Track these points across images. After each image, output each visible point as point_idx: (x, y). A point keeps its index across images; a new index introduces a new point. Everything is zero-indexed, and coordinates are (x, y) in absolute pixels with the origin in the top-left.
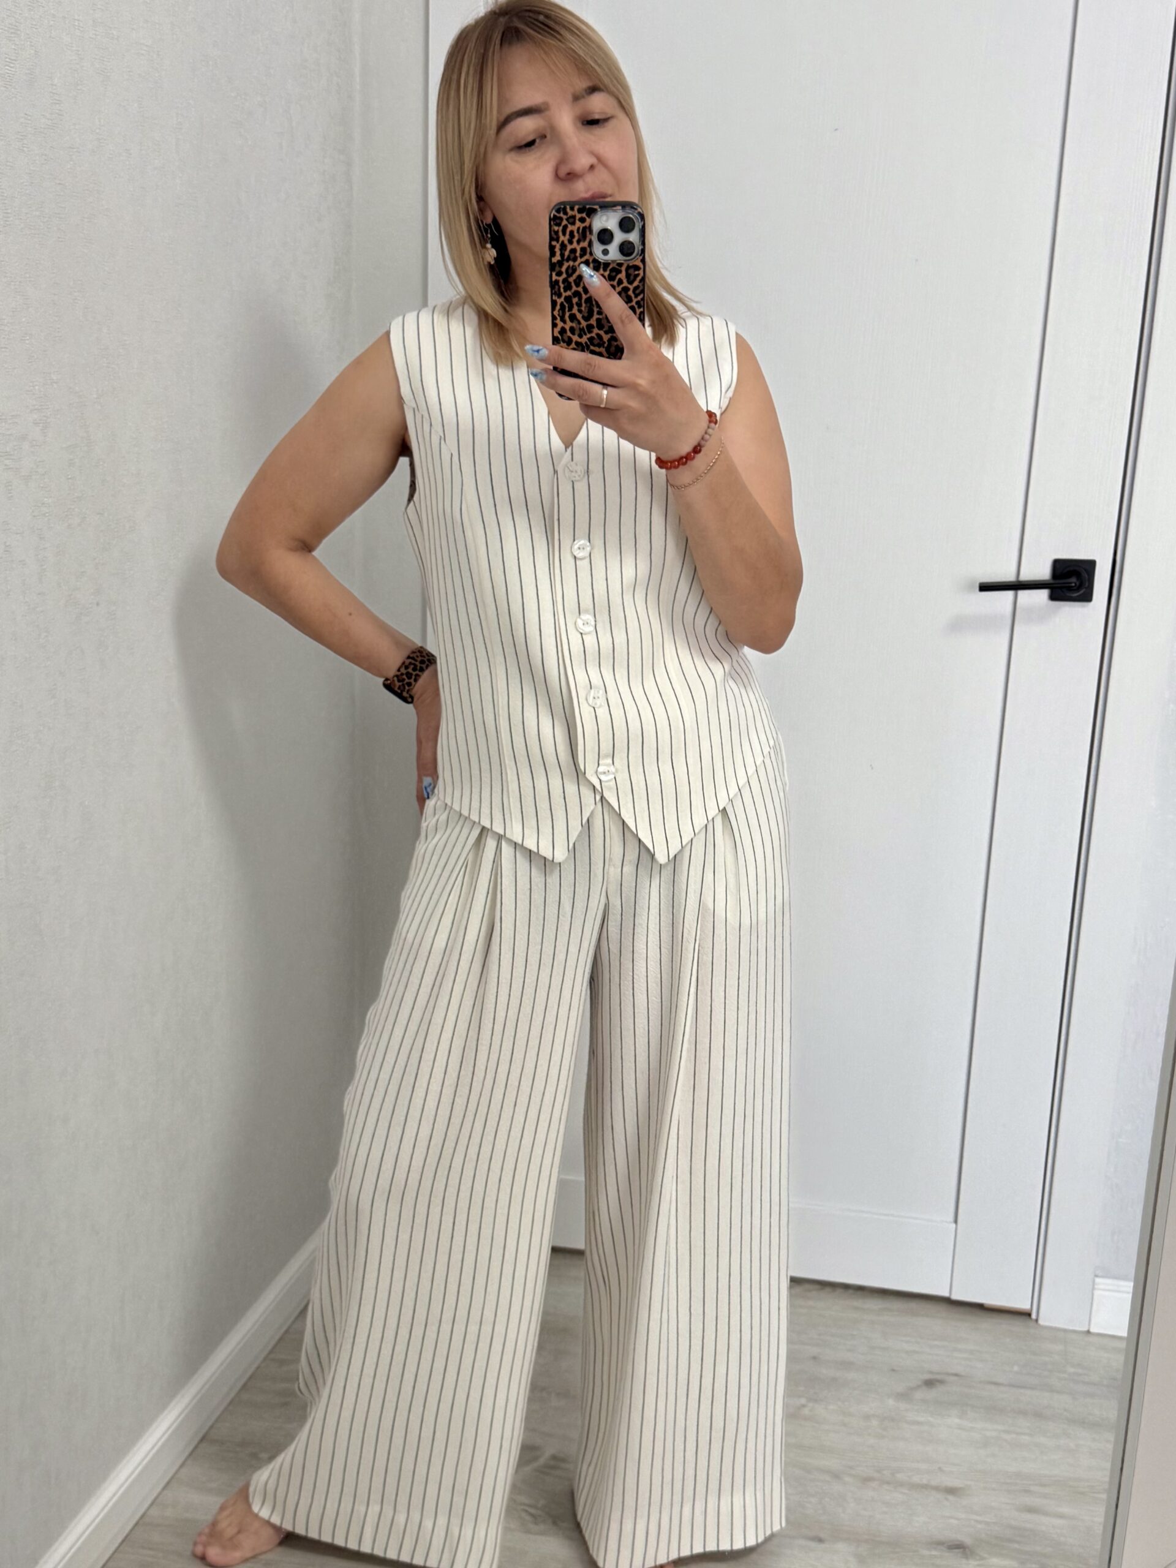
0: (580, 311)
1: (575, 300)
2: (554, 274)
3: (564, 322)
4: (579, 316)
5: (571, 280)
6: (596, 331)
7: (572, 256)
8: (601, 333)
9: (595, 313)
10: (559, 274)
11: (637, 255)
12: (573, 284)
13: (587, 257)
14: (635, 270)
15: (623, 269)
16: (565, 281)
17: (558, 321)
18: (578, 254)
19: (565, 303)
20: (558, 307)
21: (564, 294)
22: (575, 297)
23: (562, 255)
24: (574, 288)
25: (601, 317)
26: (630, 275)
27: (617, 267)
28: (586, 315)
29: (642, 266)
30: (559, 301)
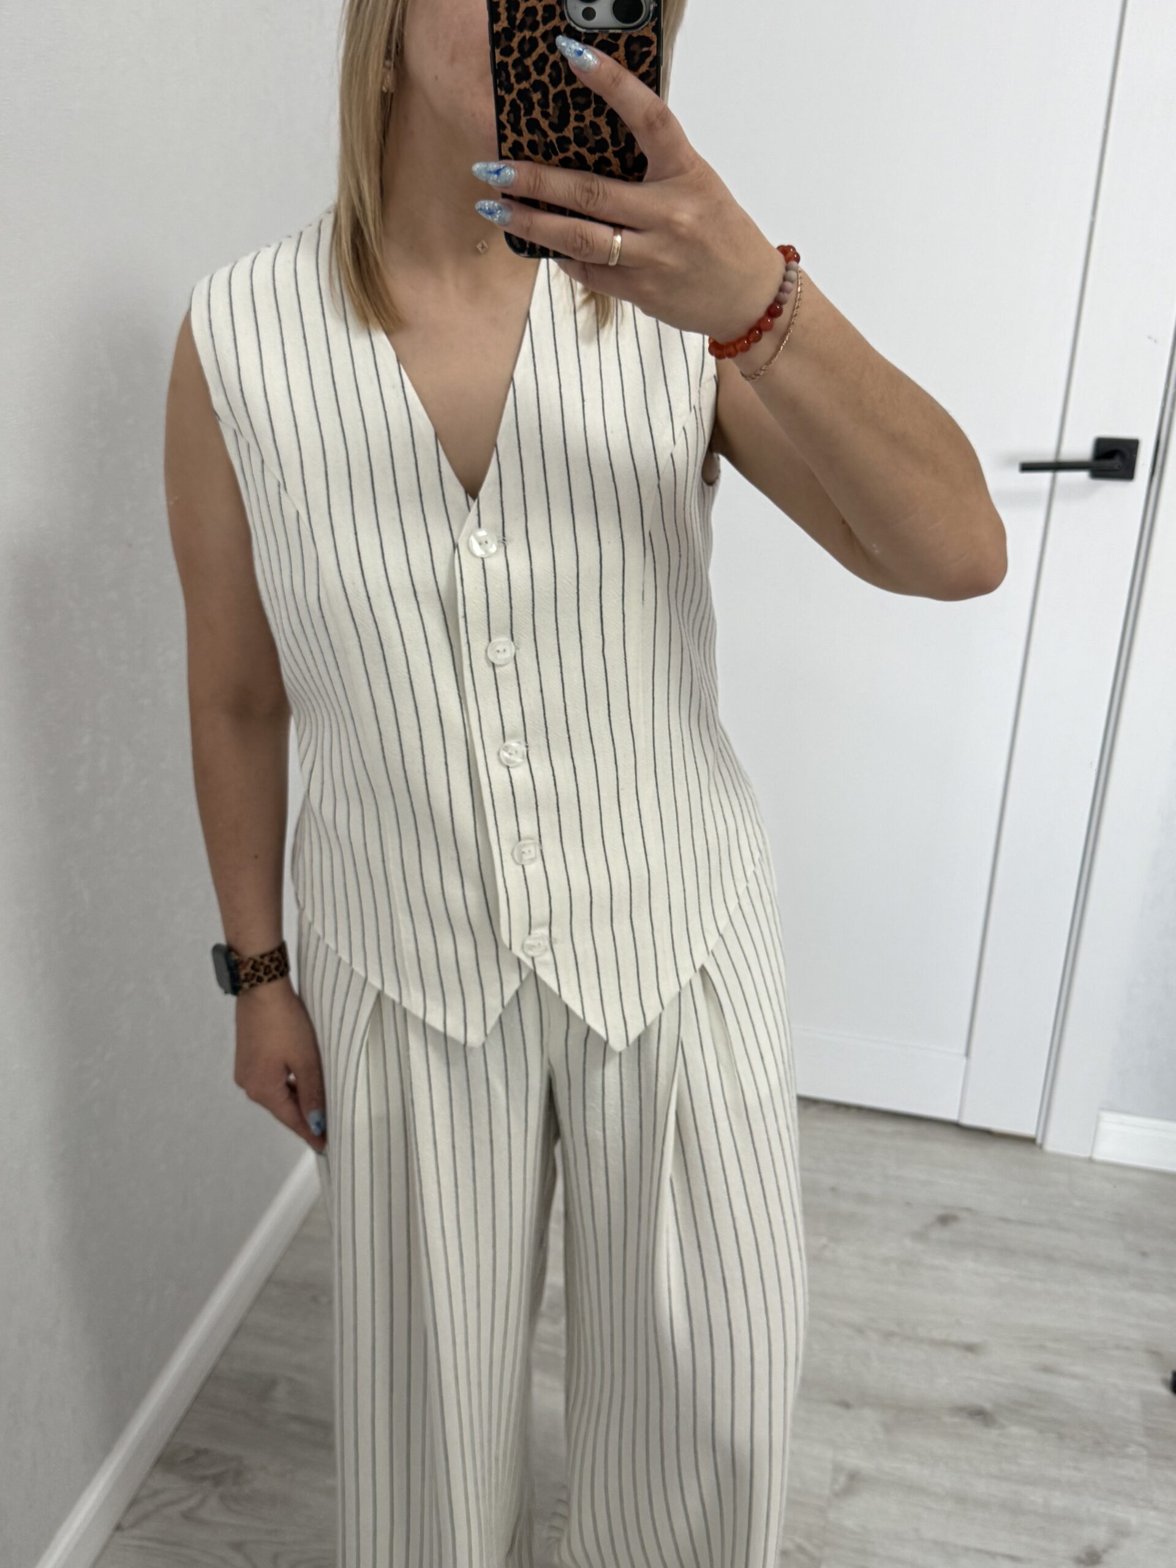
0: (545, 115)
1: (536, 97)
2: (497, 51)
3: (520, 133)
4: (544, 124)
5: (529, 62)
6: (573, 148)
7: (529, 20)
8: (583, 151)
9: (572, 119)
10: (507, 52)
11: (646, 19)
12: (532, 69)
13: (556, 22)
14: (642, 46)
15: (621, 42)
16: (517, 63)
17: (508, 131)
18: (539, 18)
19: (518, 102)
20: (507, 108)
21: (517, 87)
22: (535, 91)
23: (511, 19)
24: (534, 76)
25: (582, 125)
26: (634, 53)
27: (609, 40)
28: (556, 121)
29: (653, 36)
30: (508, 98)
